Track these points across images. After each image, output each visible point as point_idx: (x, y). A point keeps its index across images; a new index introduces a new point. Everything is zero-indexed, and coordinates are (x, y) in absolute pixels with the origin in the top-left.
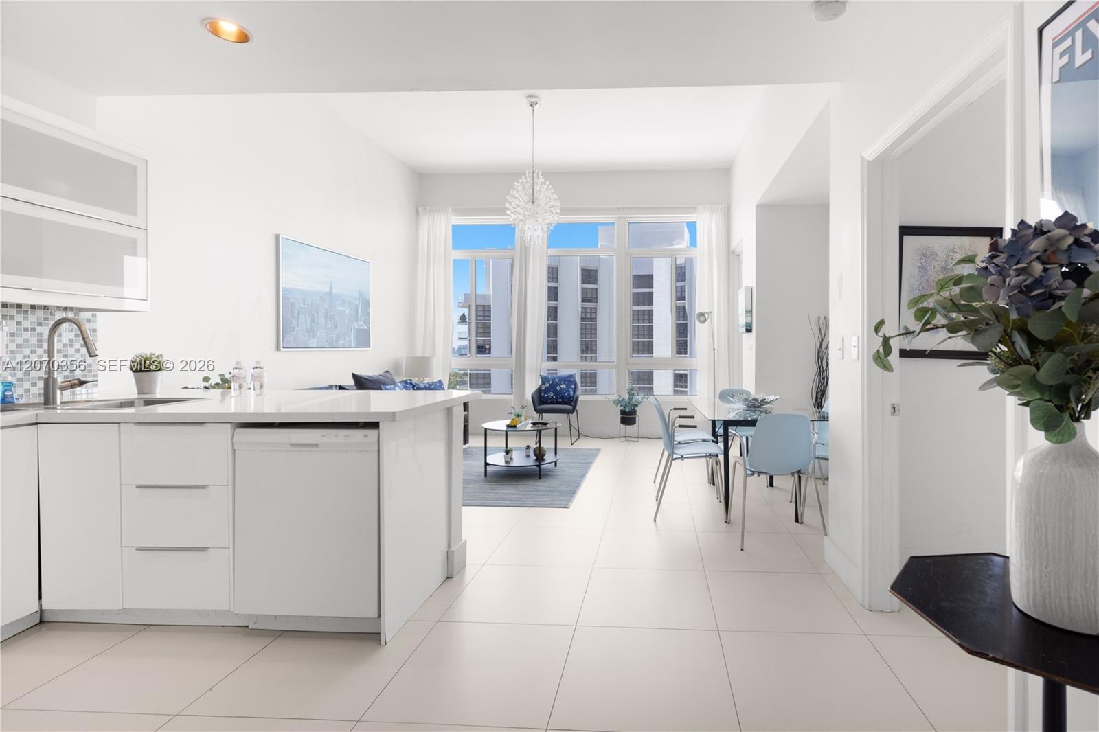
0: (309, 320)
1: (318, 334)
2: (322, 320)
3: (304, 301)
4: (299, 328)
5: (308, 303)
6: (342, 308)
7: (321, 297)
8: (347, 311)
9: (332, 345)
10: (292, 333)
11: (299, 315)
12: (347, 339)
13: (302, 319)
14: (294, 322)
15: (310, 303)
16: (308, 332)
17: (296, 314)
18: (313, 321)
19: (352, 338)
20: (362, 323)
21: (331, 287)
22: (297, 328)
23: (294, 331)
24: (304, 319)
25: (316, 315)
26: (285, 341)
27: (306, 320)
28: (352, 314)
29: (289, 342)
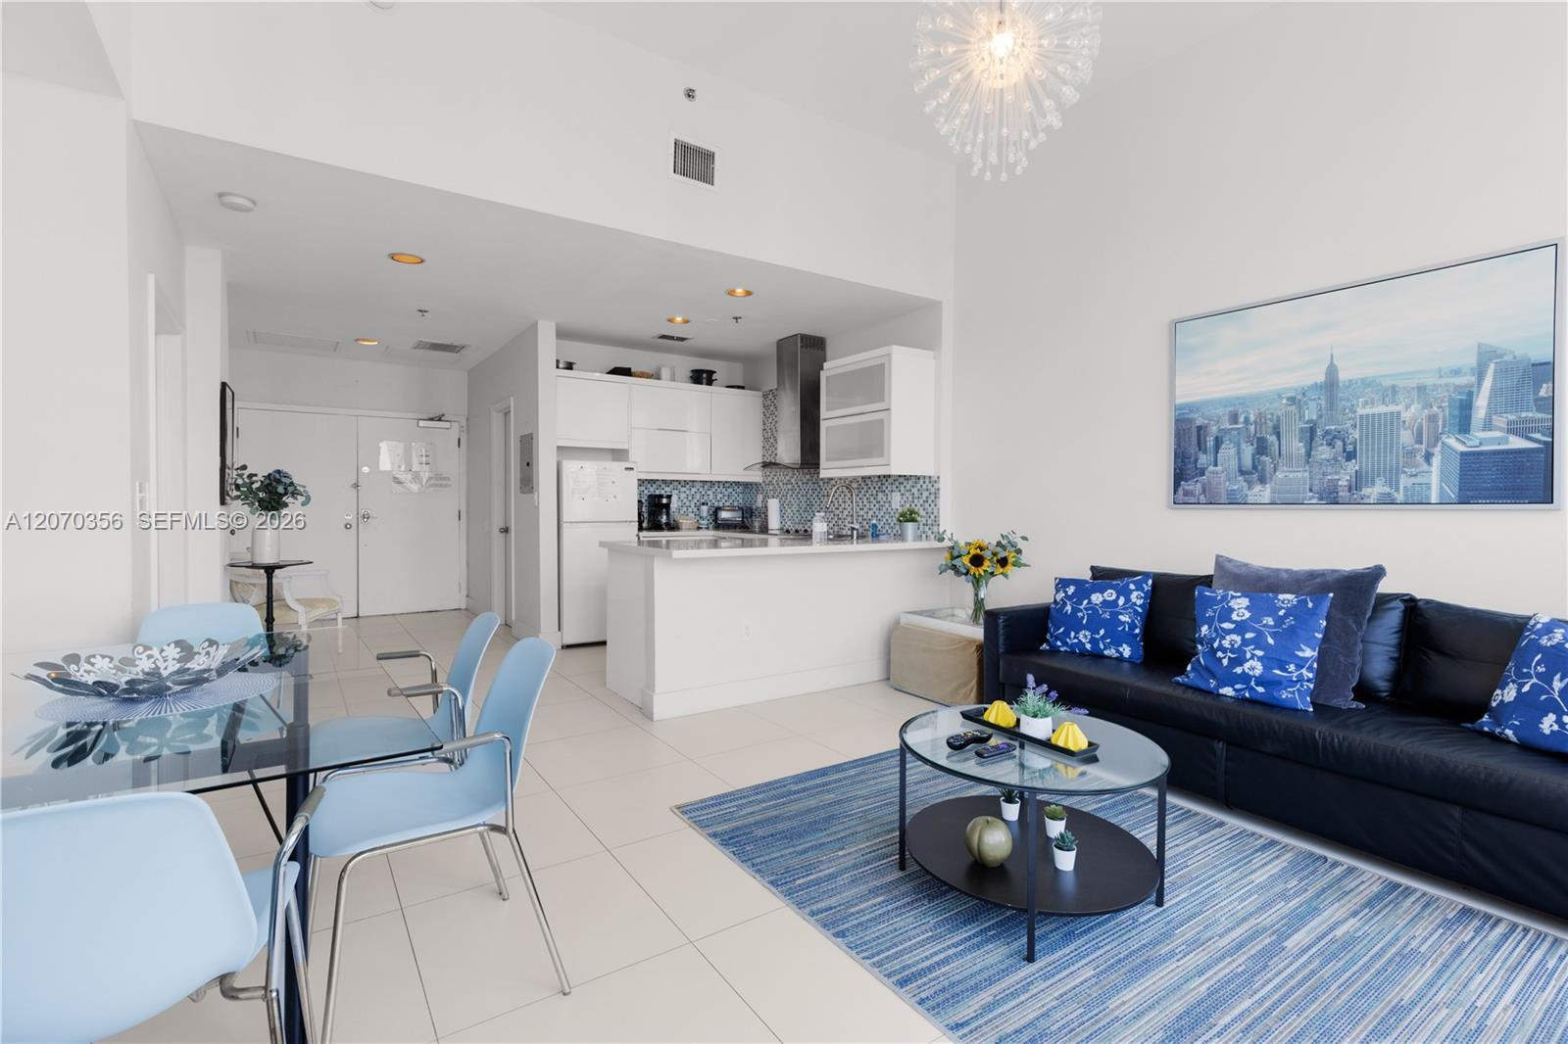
0: (1248, 451)
1: (1279, 475)
2: (1298, 447)
3: (1234, 418)
4: (1219, 468)
5: (1247, 421)
6: (1382, 409)
7: (1288, 399)
8: (1406, 416)
9: (1331, 497)
10: (1200, 479)
11: (1218, 442)
12: (1404, 481)
13: (1227, 452)
14: (1203, 459)
15: (1252, 418)
16: (1242, 472)
17: (1210, 443)
18: (1262, 448)
19: (1435, 477)
20: (1497, 434)
21: (1332, 371)
22: (1211, 468)
23: (1203, 474)
24: (1233, 451)
25: (1272, 439)
26: (1180, 491)
27: (1239, 452)
28: (1432, 419)
29: (1186, 493)
